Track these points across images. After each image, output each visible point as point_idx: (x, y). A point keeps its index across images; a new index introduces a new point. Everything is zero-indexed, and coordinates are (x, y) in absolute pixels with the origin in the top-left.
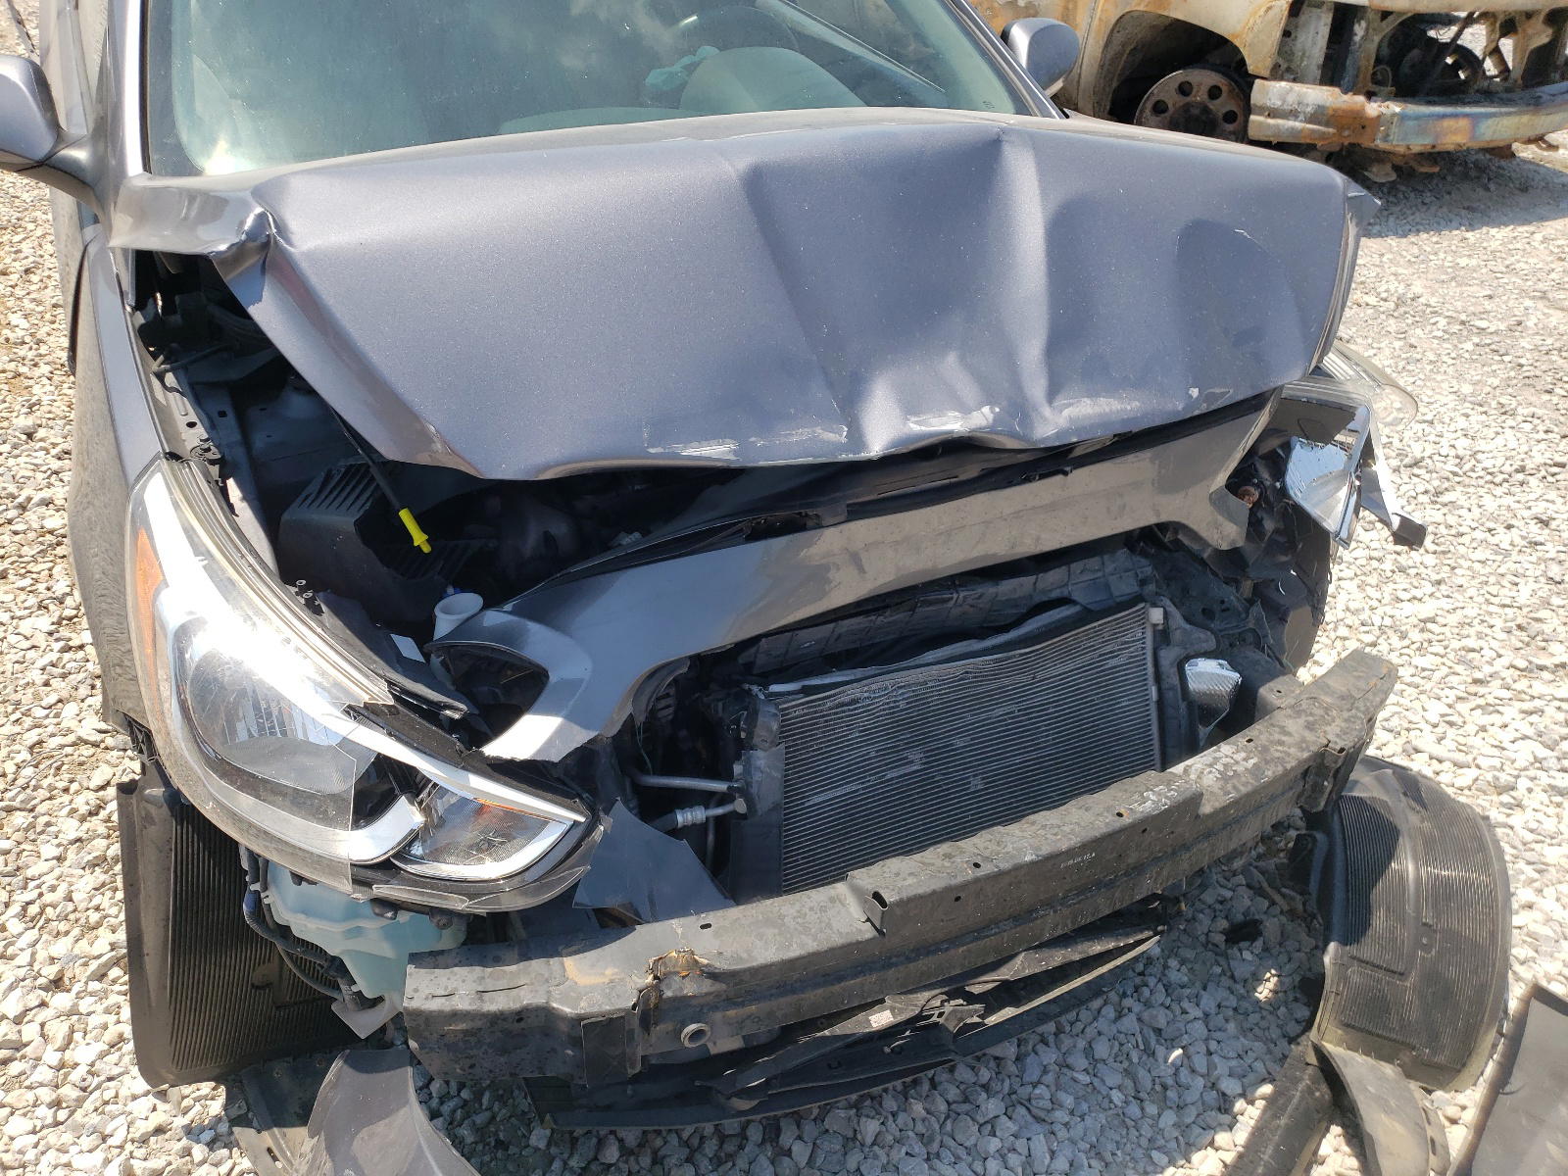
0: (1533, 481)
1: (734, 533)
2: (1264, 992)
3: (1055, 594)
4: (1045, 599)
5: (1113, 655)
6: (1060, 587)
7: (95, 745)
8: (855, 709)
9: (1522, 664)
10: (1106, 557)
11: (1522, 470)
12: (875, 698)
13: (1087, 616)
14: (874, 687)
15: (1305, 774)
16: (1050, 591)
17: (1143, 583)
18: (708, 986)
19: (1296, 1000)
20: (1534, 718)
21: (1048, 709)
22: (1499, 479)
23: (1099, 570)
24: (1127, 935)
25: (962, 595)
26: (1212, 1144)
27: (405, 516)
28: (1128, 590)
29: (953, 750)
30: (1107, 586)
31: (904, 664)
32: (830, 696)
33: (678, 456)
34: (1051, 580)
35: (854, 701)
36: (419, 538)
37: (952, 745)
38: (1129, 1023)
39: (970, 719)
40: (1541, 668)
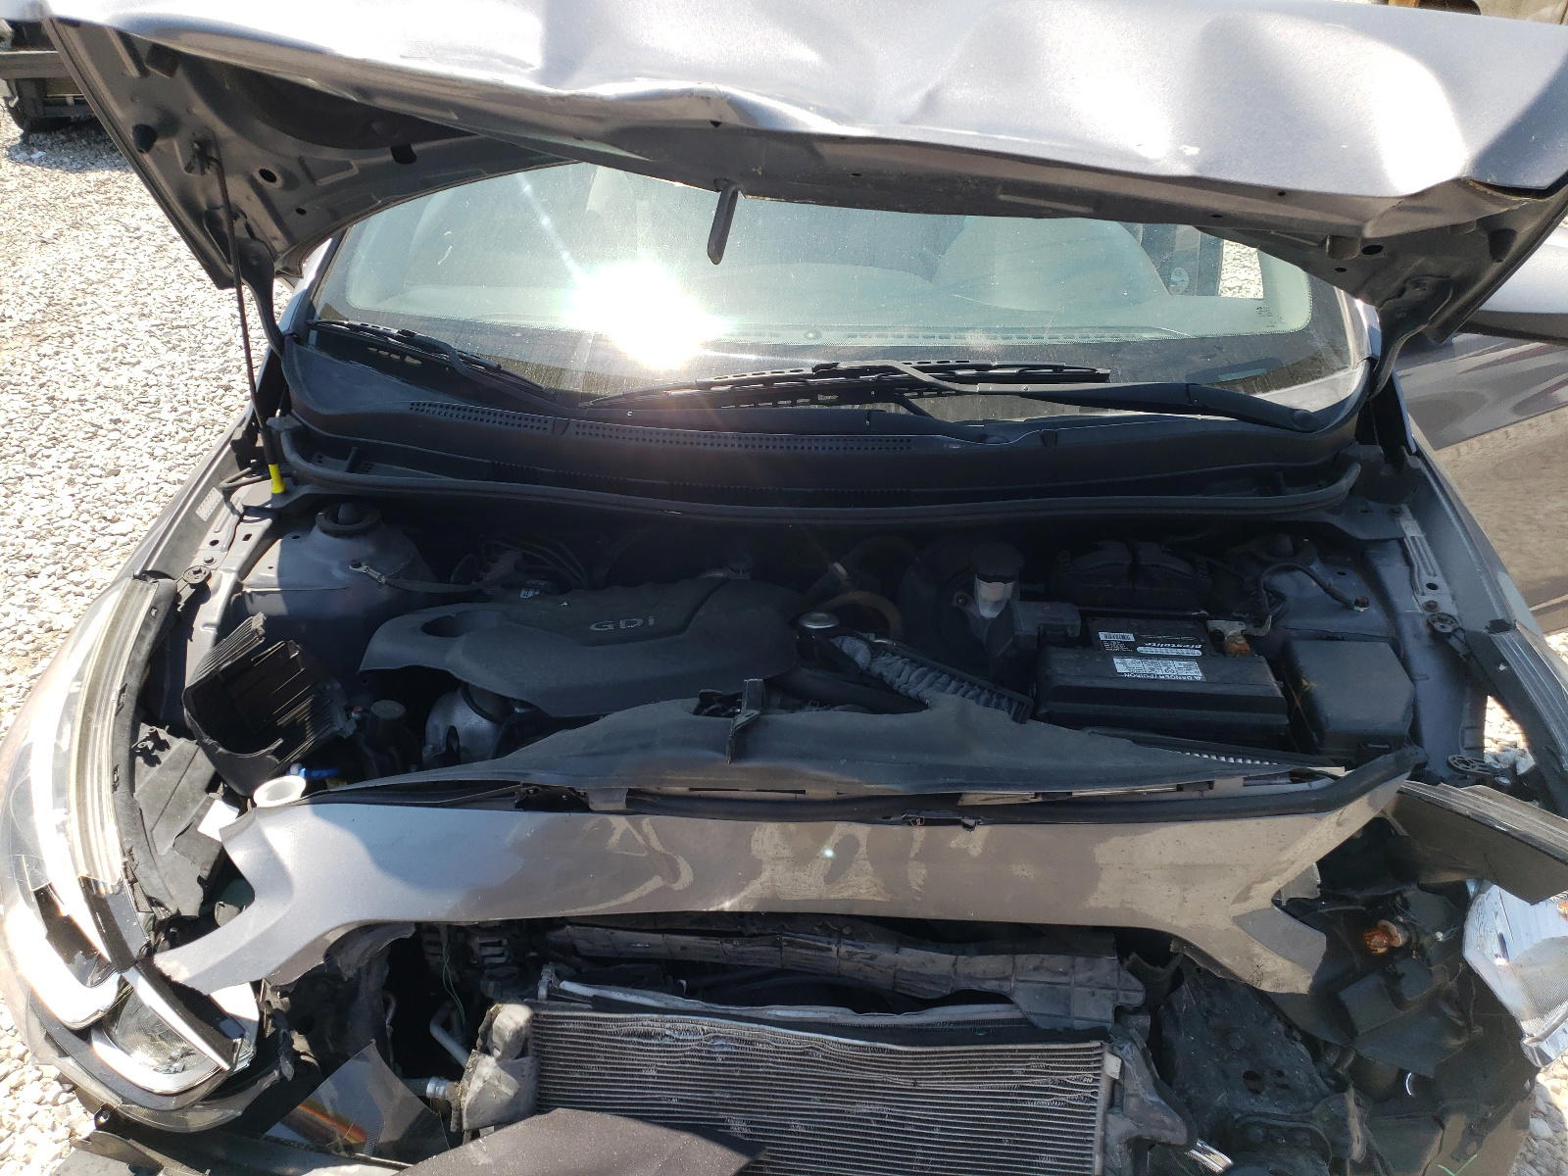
1: (504, 795)
3: (990, 986)
4: (975, 987)
5: (1043, 1092)
6: (996, 979)
8: (647, 1044)
10: (1080, 960)
12: (678, 1040)
13: (1025, 1031)
14: (681, 1026)
16: (984, 980)
17: (1120, 1012)
21: (932, 1129)
23: (1065, 974)
25: (843, 949)
28: (1095, 1014)
29: (787, 1132)
30: (1066, 1001)
31: (734, 1010)
32: (617, 1020)
34: (983, 967)
35: (647, 1035)
37: (788, 1126)
39: (816, 1103)
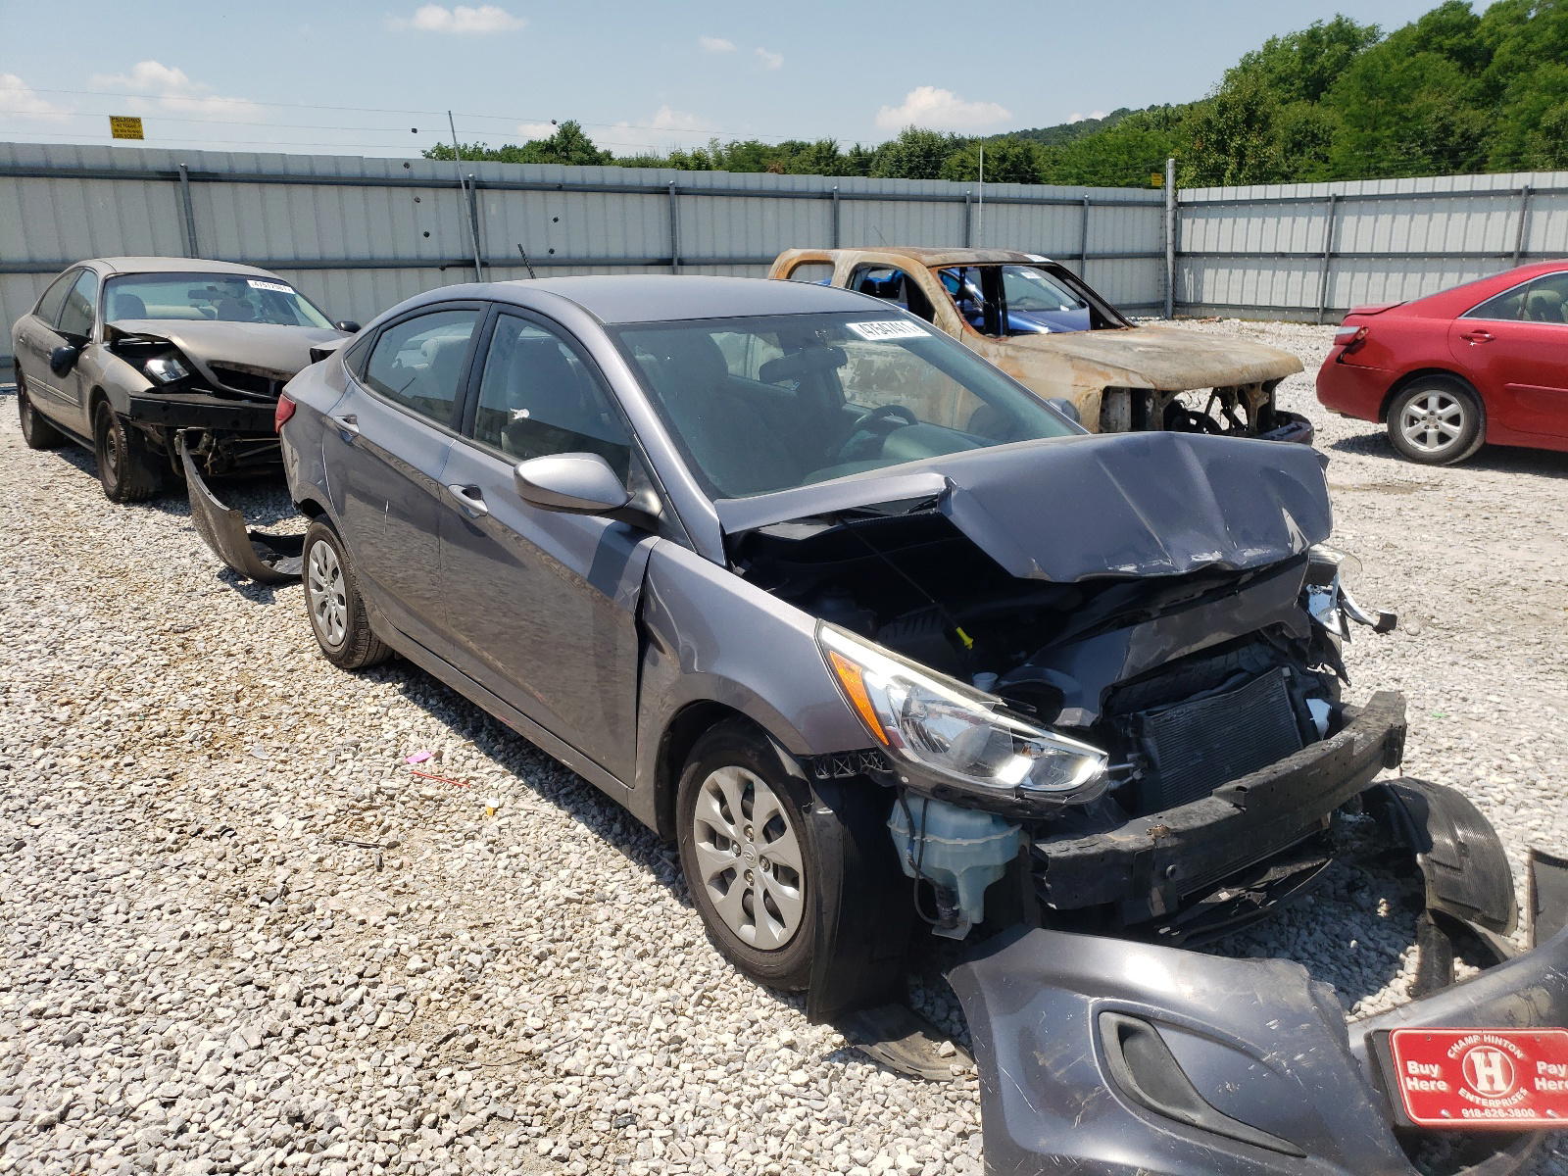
0: (1379, 660)
2: (1382, 911)
3: (1234, 667)
4: (1231, 669)
6: (1236, 662)
7: (580, 902)
9: (1428, 751)
10: (1250, 646)
11: (1368, 655)
15: (1384, 745)
18: (1175, 841)
19: (1402, 911)
20: (1450, 774)
22: (1358, 661)
23: (1249, 653)
24: (1315, 860)
26: (1396, 976)
27: (959, 630)
29: (1214, 751)
33: (1118, 571)
36: (968, 641)
37: (1213, 747)
38: (1318, 935)
40: (1439, 751)
